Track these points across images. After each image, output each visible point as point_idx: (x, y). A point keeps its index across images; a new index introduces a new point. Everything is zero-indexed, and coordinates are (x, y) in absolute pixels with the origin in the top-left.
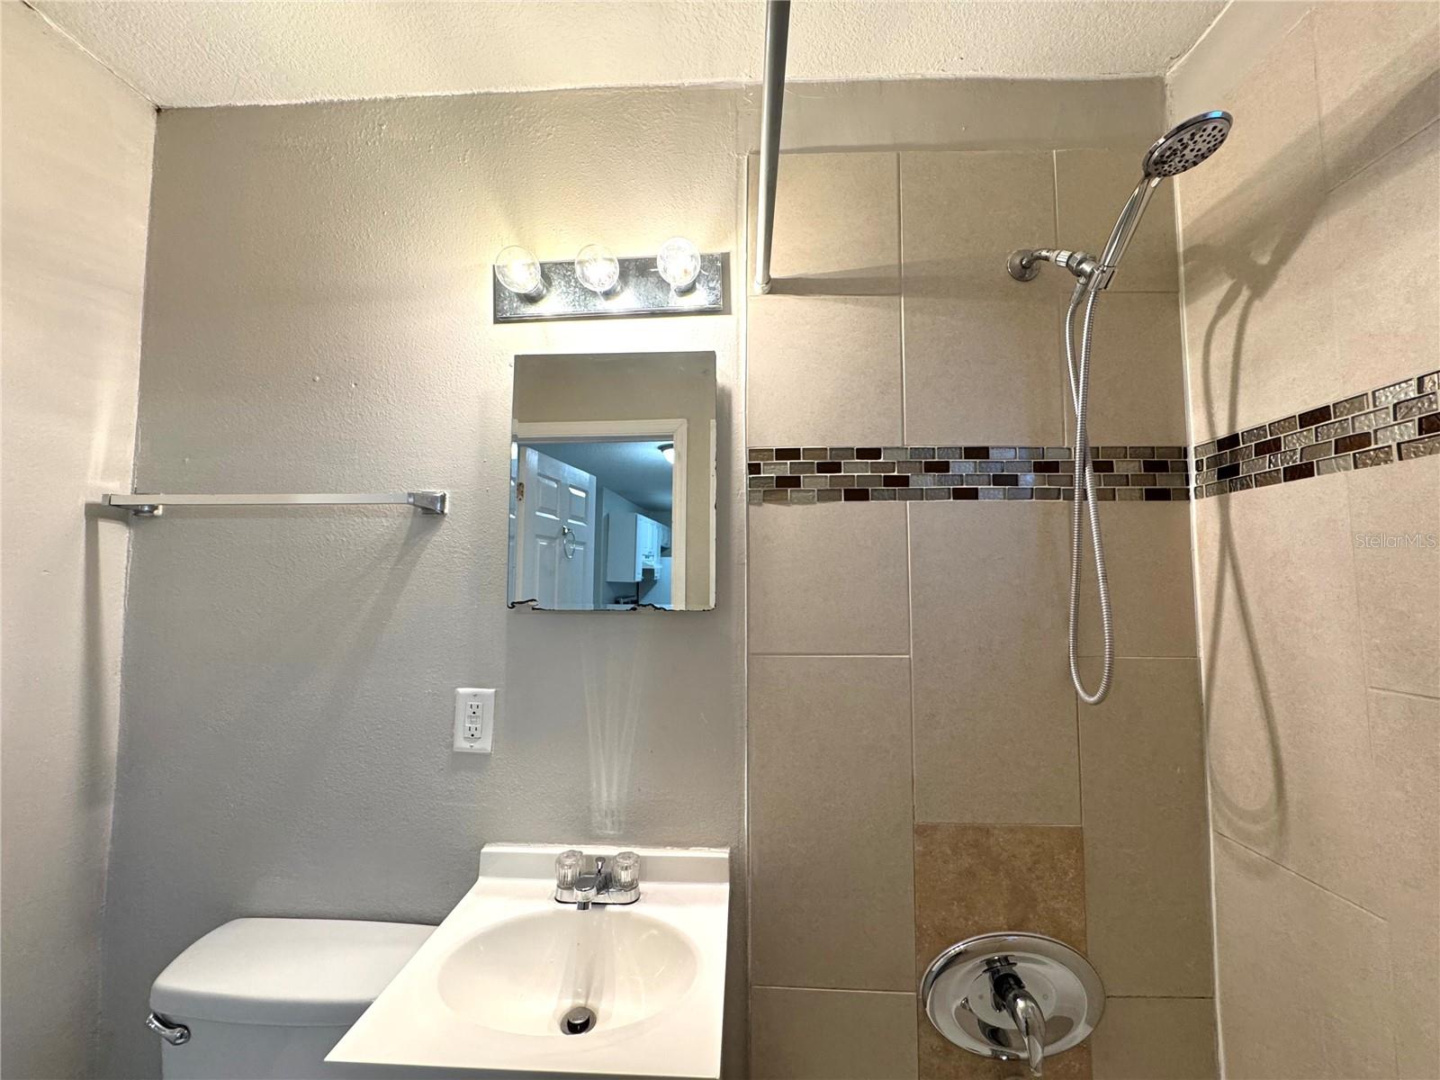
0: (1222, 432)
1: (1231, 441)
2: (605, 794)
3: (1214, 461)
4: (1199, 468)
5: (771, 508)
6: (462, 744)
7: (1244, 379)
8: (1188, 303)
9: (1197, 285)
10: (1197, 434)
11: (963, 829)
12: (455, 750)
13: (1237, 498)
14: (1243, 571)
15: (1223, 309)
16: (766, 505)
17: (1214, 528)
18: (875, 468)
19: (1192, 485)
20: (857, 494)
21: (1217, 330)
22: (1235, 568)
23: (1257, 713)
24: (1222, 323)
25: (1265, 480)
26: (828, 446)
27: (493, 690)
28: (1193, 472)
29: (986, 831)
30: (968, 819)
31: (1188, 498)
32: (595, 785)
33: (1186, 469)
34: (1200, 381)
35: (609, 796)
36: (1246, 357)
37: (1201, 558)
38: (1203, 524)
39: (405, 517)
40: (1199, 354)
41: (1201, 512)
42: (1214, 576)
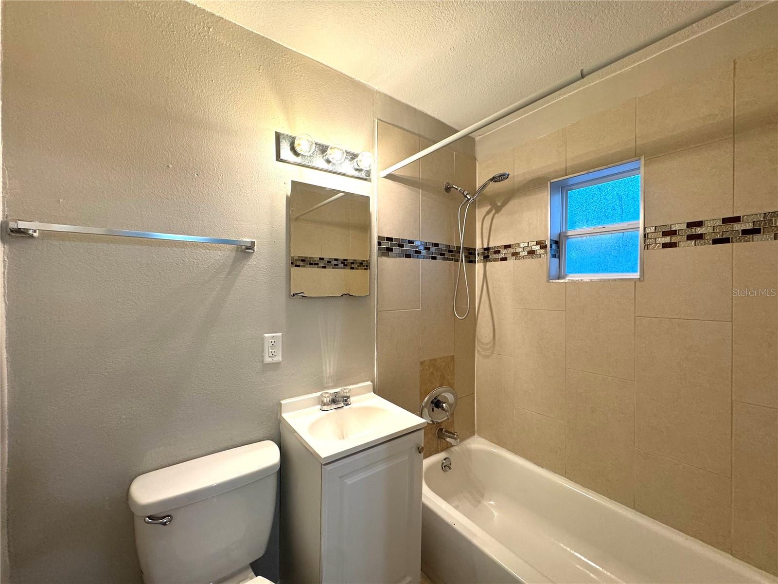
0: (485, 246)
1: (487, 249)
2: (328, 370)
3: (483, 253)
4: (478, 255)
5: (384, 259)
6: (268, 359)
7: (492, 233)
8: (478, 209)
9: (481, 205)
10: (478, 246)
11: (431, 360)
12: (264, 363)
13: (488, 264)
14: (489, 282)
15: (488, 213)
16: (383, 257)
17: (482, 272)
18: (413, 247)
19: (477, 260)
20: (408, 256)
21: (486, 218)
22: (487, 282)
23: (490, 318)
24: (487, 217)
25: (495, 260)
26: (401, 238)
27: (281, 334)
28: (477, 256)
29: (435, 360)
30: (432, 358)
31: (475, 263)
32: (324, 367)
33: (475, 255)
34: (480, 231)
35: (330, 370)
36: (493, 228)
37: (478, 279)
38: (479, 270)
39: (231, 251)
40: (480, 223)
41: (479, 266)
42: (481, 284)
